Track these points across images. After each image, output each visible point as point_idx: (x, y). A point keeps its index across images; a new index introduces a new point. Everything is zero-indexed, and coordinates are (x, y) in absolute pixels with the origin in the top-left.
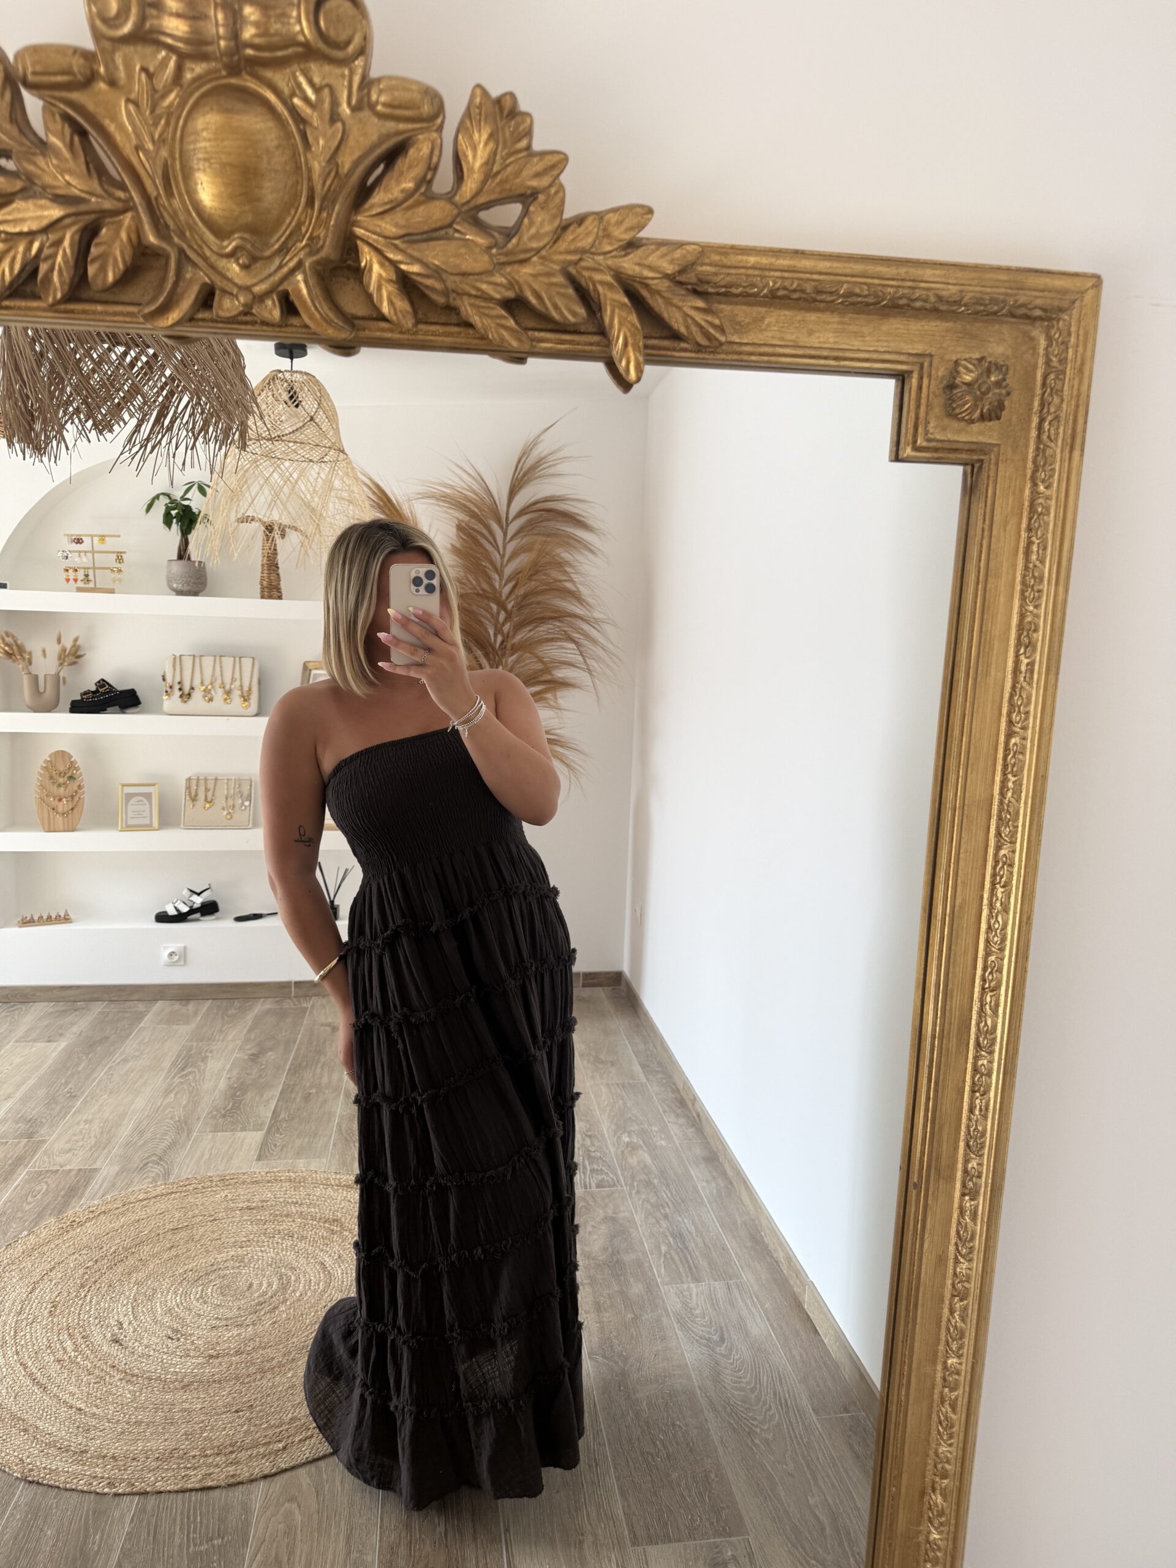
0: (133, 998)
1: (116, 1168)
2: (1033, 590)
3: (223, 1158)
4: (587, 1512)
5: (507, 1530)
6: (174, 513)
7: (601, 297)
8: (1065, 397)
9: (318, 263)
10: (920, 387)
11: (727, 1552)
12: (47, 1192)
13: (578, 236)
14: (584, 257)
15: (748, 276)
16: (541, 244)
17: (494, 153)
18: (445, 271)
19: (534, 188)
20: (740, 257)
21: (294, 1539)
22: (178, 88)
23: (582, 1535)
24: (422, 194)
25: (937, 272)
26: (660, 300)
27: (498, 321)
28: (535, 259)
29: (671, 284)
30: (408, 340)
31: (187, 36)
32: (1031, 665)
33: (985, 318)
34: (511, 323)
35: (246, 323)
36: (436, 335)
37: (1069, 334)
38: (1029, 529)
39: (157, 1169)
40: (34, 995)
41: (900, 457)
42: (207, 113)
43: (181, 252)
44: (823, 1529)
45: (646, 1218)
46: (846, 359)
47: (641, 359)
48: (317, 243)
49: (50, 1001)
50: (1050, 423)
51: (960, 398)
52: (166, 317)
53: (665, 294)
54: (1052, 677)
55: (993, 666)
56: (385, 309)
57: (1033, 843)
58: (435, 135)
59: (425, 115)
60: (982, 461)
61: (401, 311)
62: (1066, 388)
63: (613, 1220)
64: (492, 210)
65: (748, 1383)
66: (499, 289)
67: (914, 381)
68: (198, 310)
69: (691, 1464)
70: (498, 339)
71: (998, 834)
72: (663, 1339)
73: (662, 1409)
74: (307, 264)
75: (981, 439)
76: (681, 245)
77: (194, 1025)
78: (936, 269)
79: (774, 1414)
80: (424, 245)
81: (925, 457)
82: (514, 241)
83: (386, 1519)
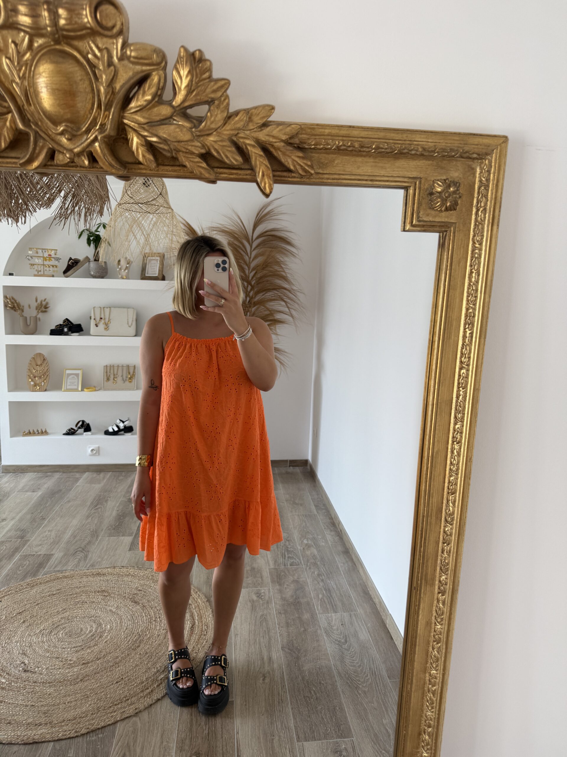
0: (74, 471)
1: (61, 554)
2: (472, 296)
3: (112, 550)
4: (277, 725)
5: (238, 733)
6: (91, 238)
7: (250, 152)
8: (489, 199)
9: (105, 137)
10: (415, 194)
11: (342, 746)
12: (29, 565)
13: (236, 122)
14: (239, 132)
15: (325, 139)
16: (217, 126)
17: (191, 81)
18: (170, 140)
19: (212, 98)
20: (320, 130)
21: (137, 735)
22: (31, 51)
23: (273, 736)
24: (156, 102)
25: (422, 136)
26: (280, 153)
27: (198, 164)
28: (215, 133)
29: (285, 145)
30: (154, 174)
31: (30, 25)
32: (472, 334)
33: (449, 158)
34: (204, 165)
35: (73, 167)
36: (168, 171)
37: (491, 167)
38: (471, 266)
39: (82, 555)
40: (27, 469)
41: (405, 230)
42: (45, 63)
43: (36, 133)
44: (389, 736)
45: (313, 581)
46: (377, 181)
47: (271, 183)
48: (105, 127)
49: (34, 472)
50: (482, 211)
51: (435, 200)
52: (31, 165)
53: (282, 150)
54: (482, 340)
55: (453, 334)
56: (141, 158)
57: (472, 422)
58: (161, 72)
59: (155, 62)
60: (447, 231)
61: (149, 160)
62: (490, 194)
63: (296, 582)
64: (193, 108)
65: (357, 663)
66: (197, 148)
67: (411, 191)
68: (49, 161)
69: (327, 703)
70: (198, 173)
71: (455, 417)
72: (318, 641)
73: (315, 675)
74: (99, 138)
75: (446, 220)
76: (289, 125)
77: (102, 484)
78: (422, 135)
79: (369, 679)
80: (158, 127)
81: (417, 230)
82: (203, 124)
83: (180, 726)
